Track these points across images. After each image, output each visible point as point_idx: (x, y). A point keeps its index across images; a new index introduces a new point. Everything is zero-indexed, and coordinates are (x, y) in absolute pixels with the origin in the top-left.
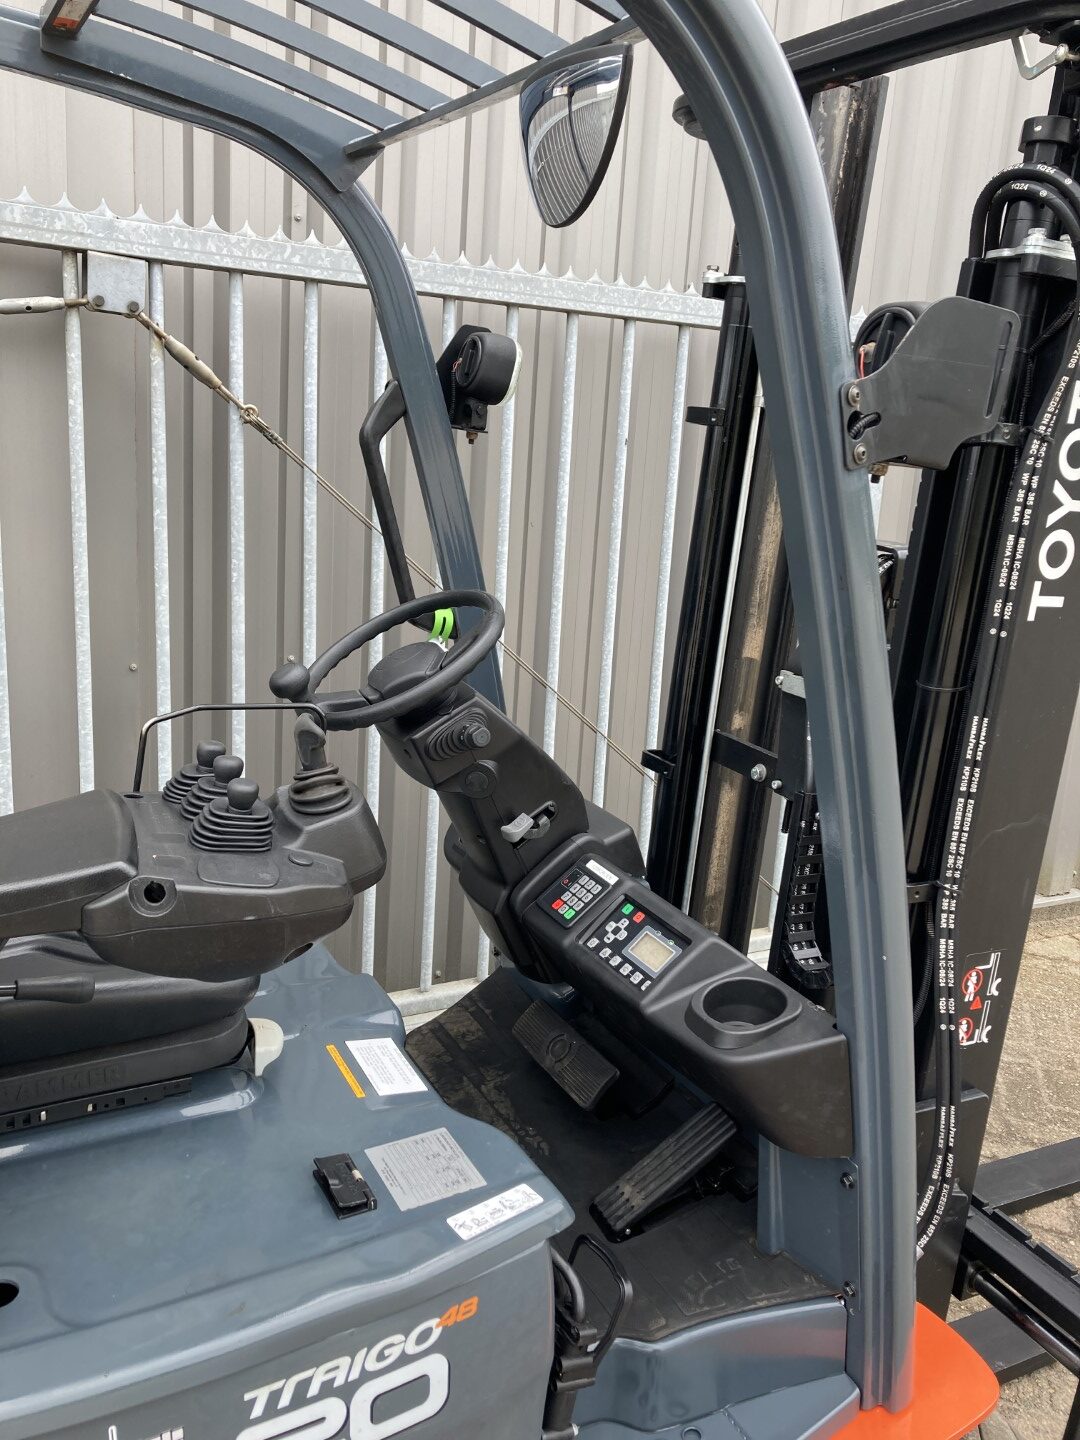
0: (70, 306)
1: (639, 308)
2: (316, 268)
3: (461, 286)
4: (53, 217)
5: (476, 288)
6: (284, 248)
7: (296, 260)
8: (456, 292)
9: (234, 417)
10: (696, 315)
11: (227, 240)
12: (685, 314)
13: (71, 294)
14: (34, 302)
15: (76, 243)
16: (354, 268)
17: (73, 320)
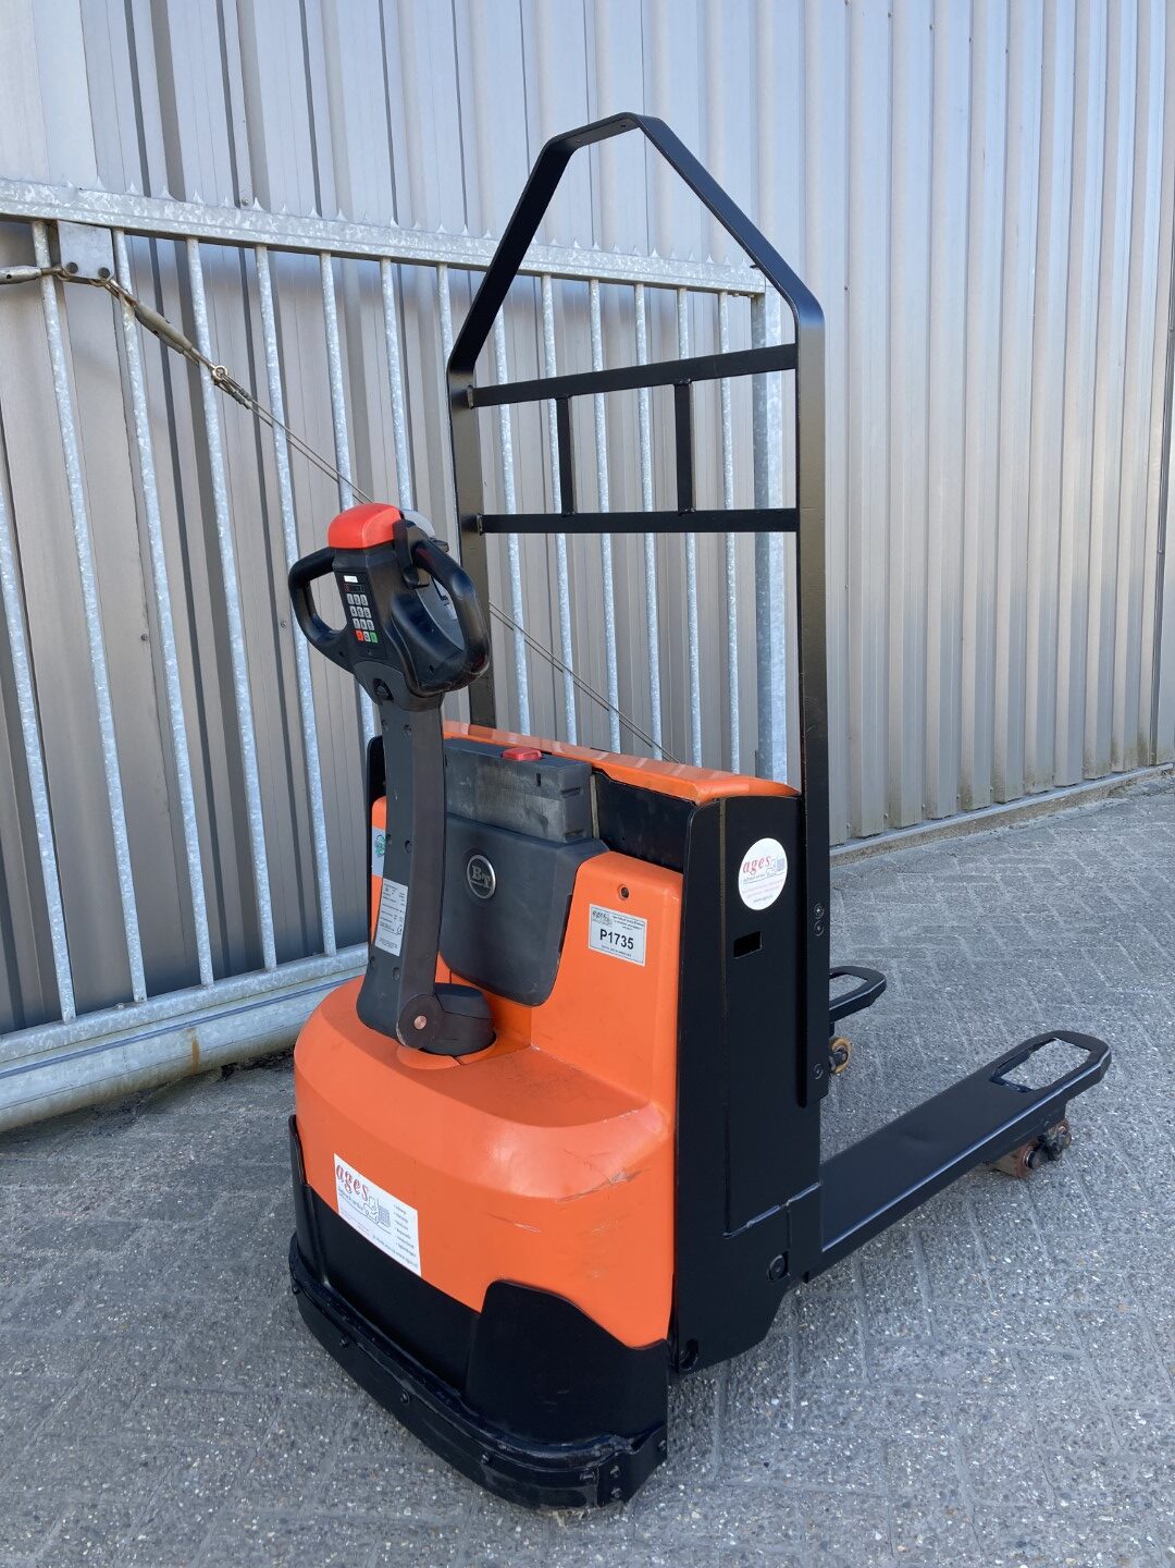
0: (44, 274)
4: (23, 189)
6: (234, 216)
7: (247, 225)
8: (390, 253)
9: (206, 377)
11: (182, 209)
13: (45, 263)
14: (14, 272)
15: (46, 213)
16: (299, 232)
17: (49, 287)
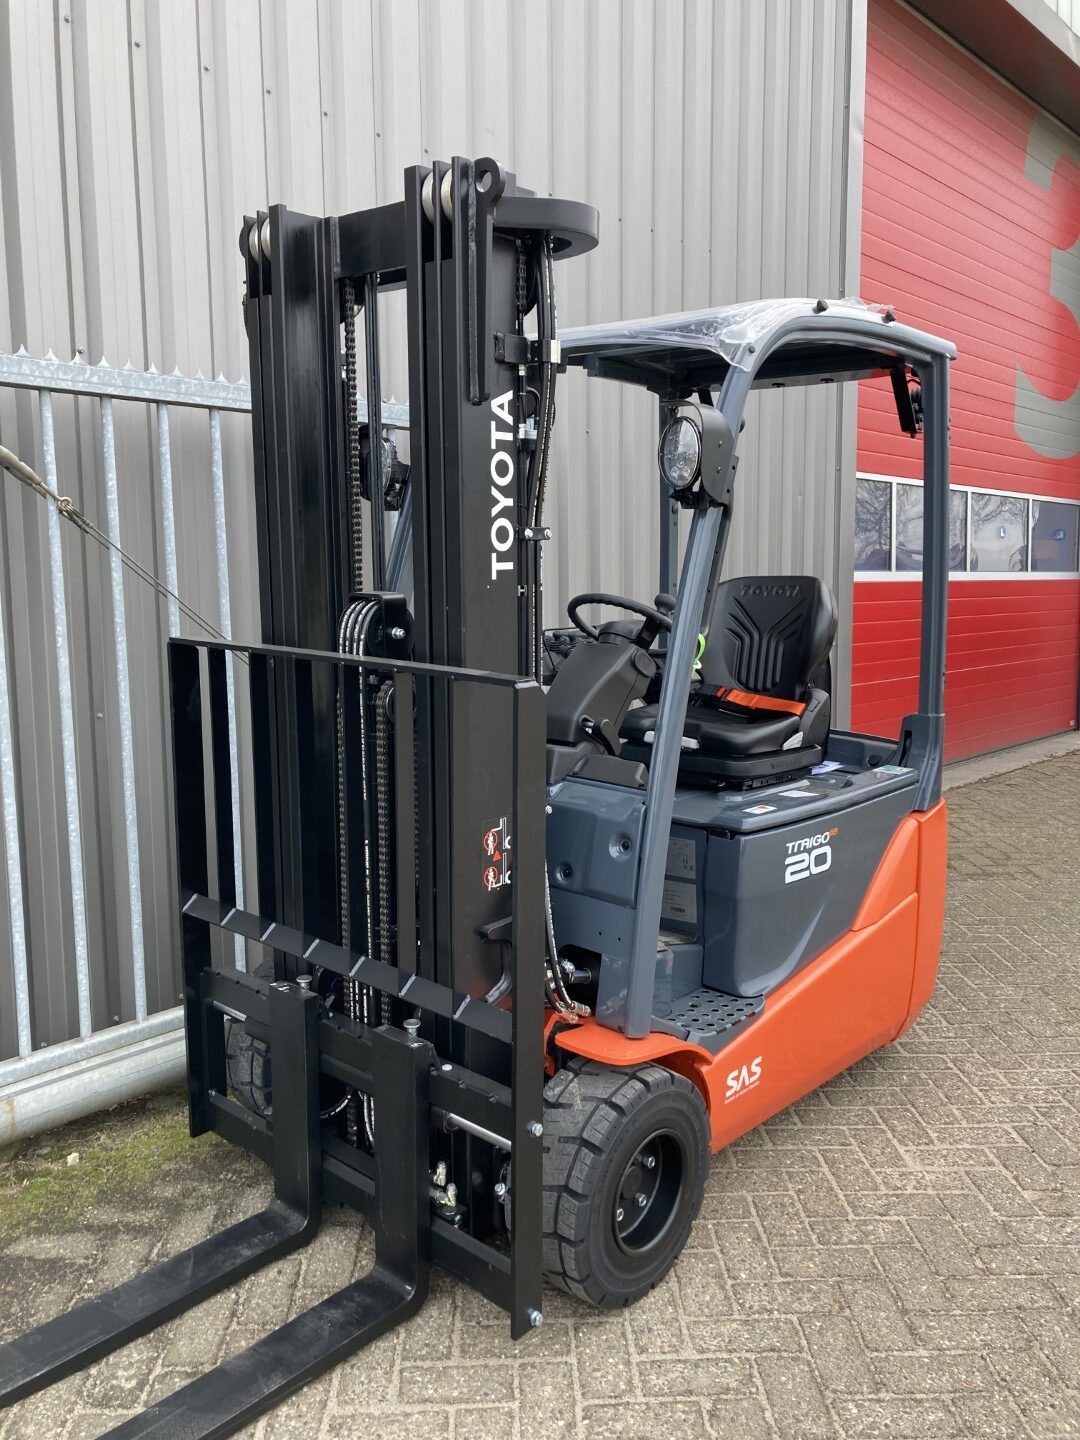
2: (111, 386)
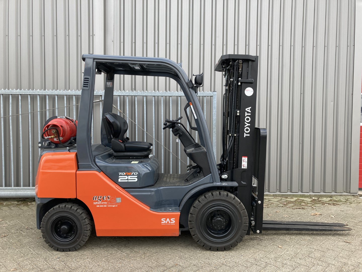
0: (100, 101)
1: (171, 95)
3: (145, 94)
4: (99, 92)
5: (147, 94)
6: (123, 93)
7: (125, 94)
8: (145, 95)
9: (118, 111)
10: (180, 95)
11: (117, 92)
12: (178, 95)
13: (101, 100)
14: (96, 101)
15: (101, 95)
16: (132, 94)
17: (101, 103)
